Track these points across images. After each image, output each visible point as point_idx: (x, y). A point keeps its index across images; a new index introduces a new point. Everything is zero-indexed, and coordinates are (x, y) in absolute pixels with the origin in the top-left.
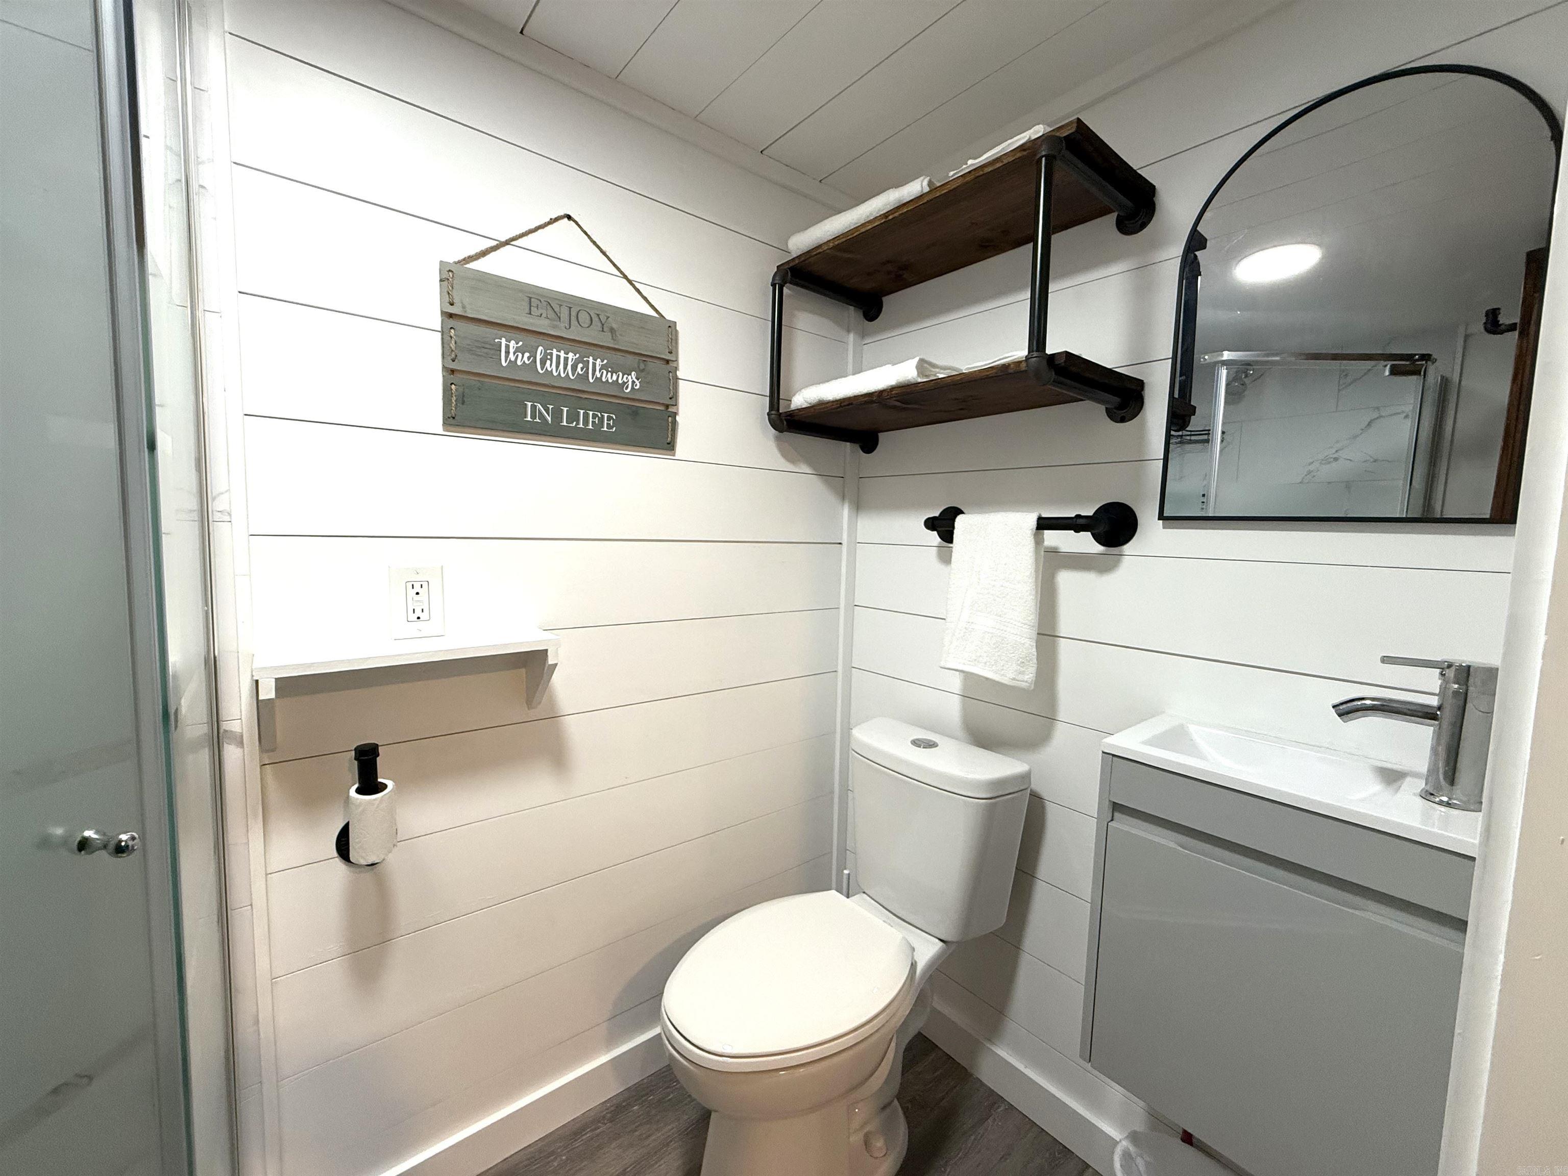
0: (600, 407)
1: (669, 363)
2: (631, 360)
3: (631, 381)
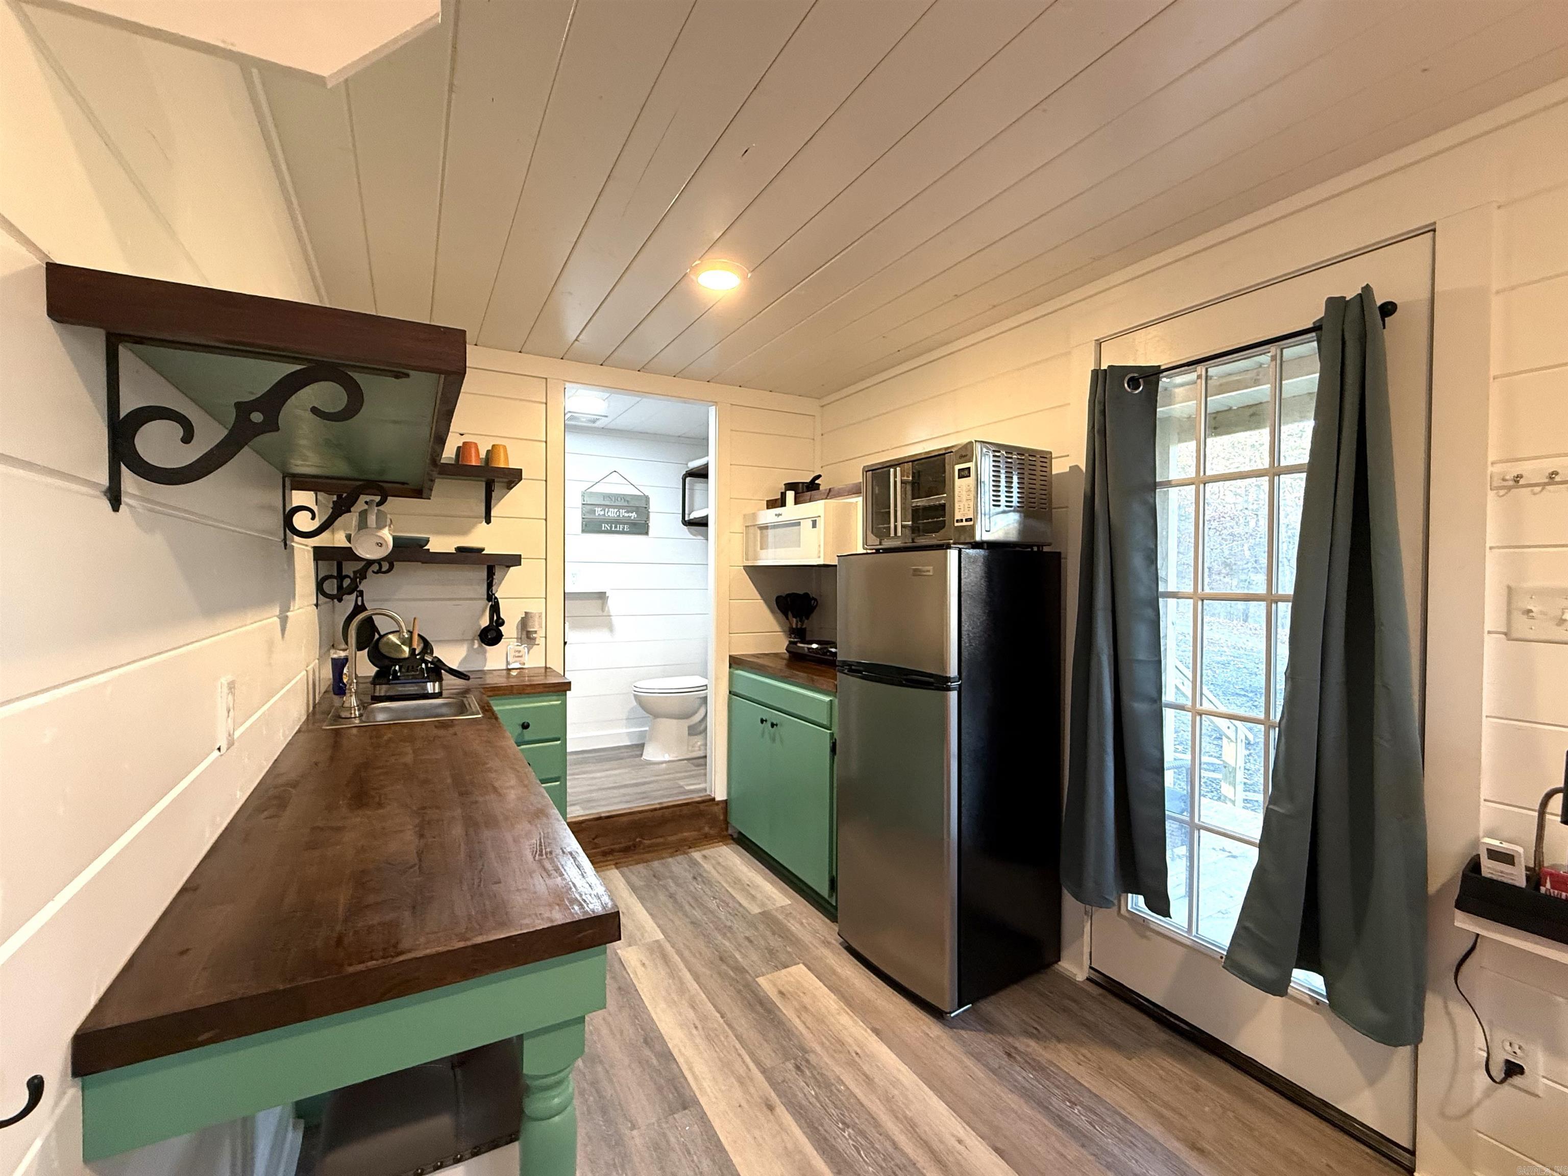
0: (624, 524)
1: (646, 508)
2: (634, 509)
3: (634, 515)
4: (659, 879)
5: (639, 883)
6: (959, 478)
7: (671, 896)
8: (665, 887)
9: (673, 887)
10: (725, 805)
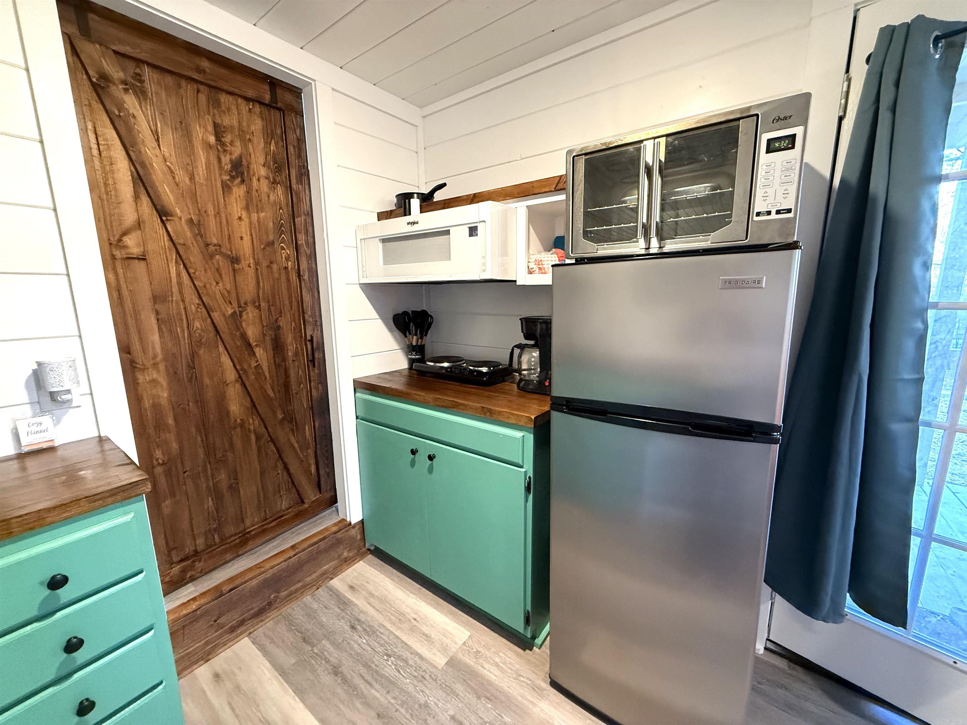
4: (313, 645)
5: (289, 660)
6: (768, 151)
7: (336, 671)
8: (321, 656)
9: (334, 655)
10: (361, 525)
